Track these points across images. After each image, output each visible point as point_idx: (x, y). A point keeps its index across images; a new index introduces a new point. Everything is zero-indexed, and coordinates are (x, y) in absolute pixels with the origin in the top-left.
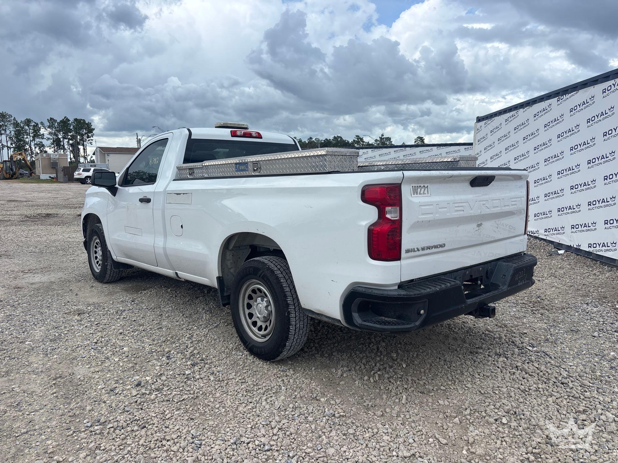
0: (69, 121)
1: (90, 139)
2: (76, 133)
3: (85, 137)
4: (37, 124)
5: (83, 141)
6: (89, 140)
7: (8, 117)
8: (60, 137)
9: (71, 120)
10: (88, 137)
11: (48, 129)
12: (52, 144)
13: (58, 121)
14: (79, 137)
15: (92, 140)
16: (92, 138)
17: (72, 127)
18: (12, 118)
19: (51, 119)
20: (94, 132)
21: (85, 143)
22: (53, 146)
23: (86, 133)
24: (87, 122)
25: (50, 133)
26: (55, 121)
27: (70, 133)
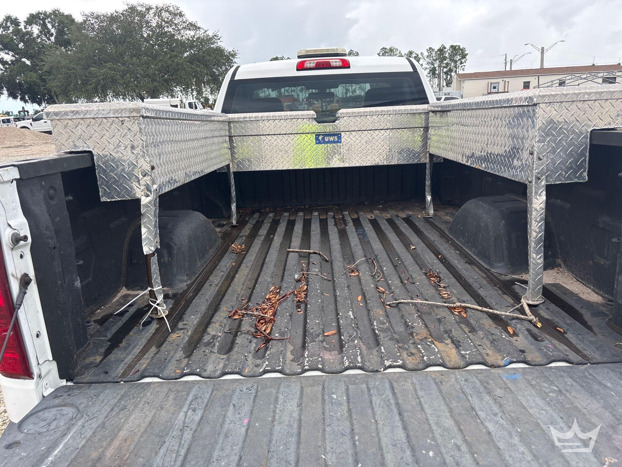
0: (445, 48)
1: (462, 65)
2: (451, 61)
3: (458, 63)
4: (418, 55)
5: (456, 68)
6: (462, 67)
7: (395, 51)
8: (436, 65)
9: (448, 47)
10: (461, 63)
11: (427, 59)
12: (429, 73)
13: (436, 50)
14: (452, 64)
15: (464, 66)
16: (465, 64)
17: (447, 55)
18: (398, 52)
19: (430, 48)
20: (467, 57)
21: (457, 70)
22: (429, 75)
23: (459, 60)
24: (461, 48)
25: (428, 63)
26: (433, 50)
27: (445, 61)
